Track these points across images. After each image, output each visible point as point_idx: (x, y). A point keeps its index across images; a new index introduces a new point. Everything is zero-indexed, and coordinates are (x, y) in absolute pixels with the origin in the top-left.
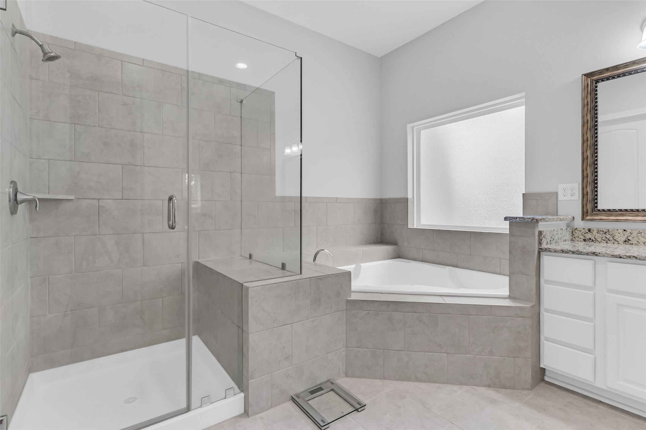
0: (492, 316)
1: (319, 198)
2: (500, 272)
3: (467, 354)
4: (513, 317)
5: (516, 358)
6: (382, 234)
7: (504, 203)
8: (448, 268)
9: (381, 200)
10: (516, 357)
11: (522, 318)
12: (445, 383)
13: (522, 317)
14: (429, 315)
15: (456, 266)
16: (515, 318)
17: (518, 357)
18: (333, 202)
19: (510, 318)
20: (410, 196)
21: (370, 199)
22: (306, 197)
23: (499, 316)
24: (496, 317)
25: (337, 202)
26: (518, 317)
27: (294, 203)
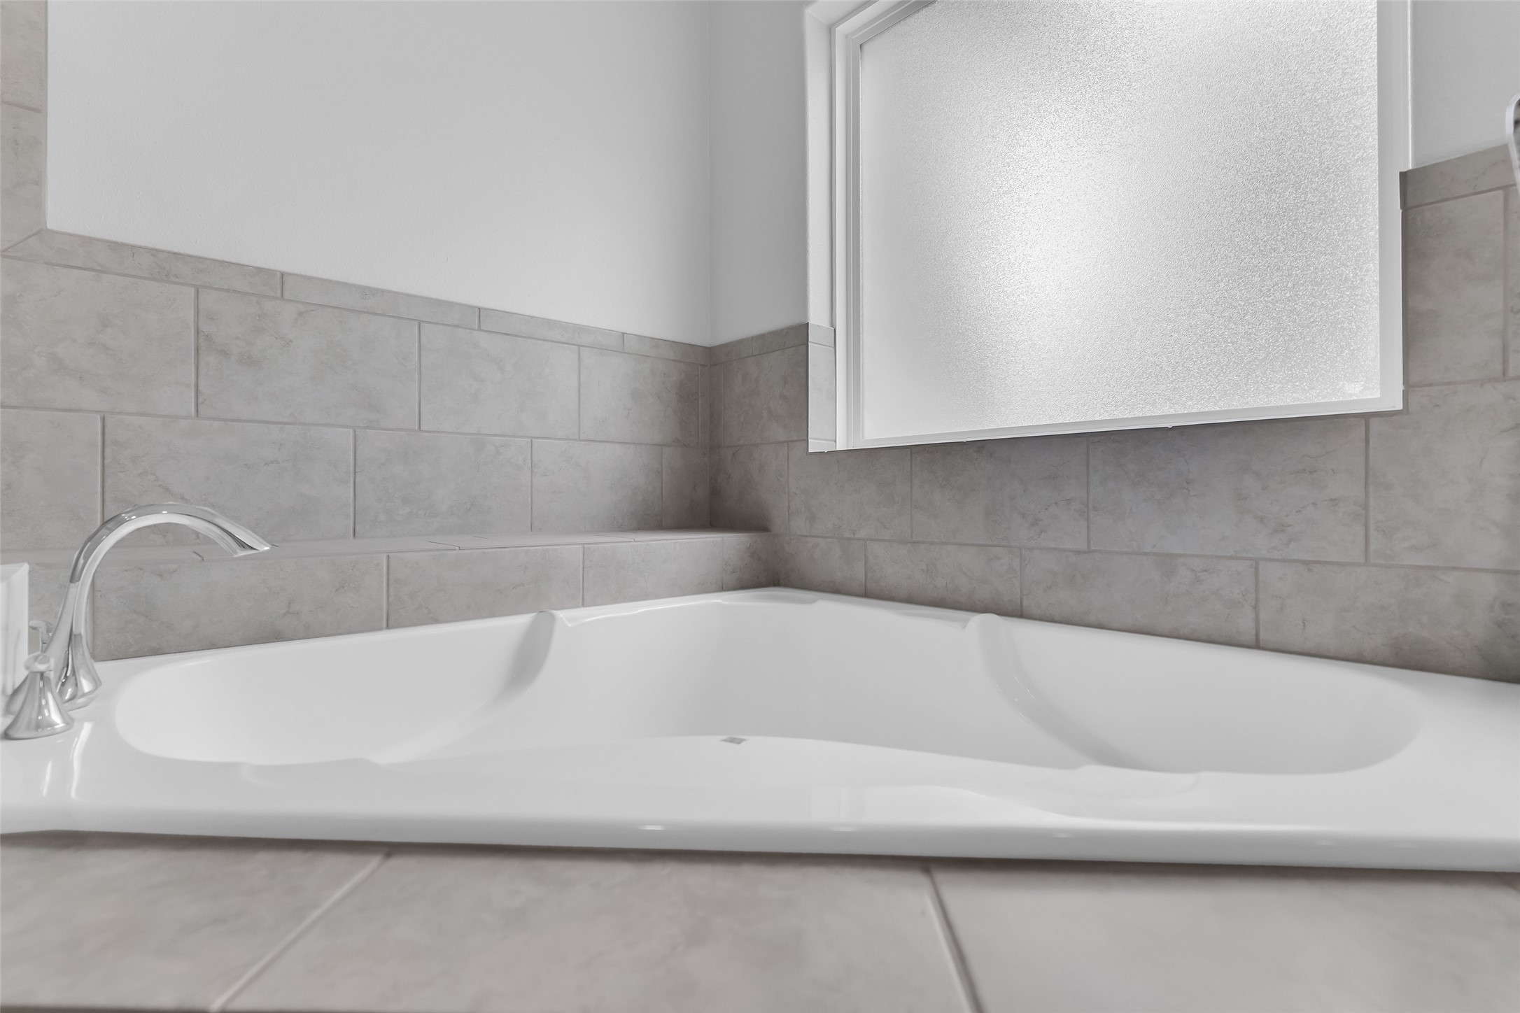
1: (367, 292)
2: (1257, 635)
6: (715, 492)
7: (1256, 279)
8: (977, 620)
9: (710, 352)
15: (1019, 613)
18: (457, 326)
20: (817, 316)
21: (656, 342)
22: (282, 274)
25: (480, 329)
27: (192, 291)
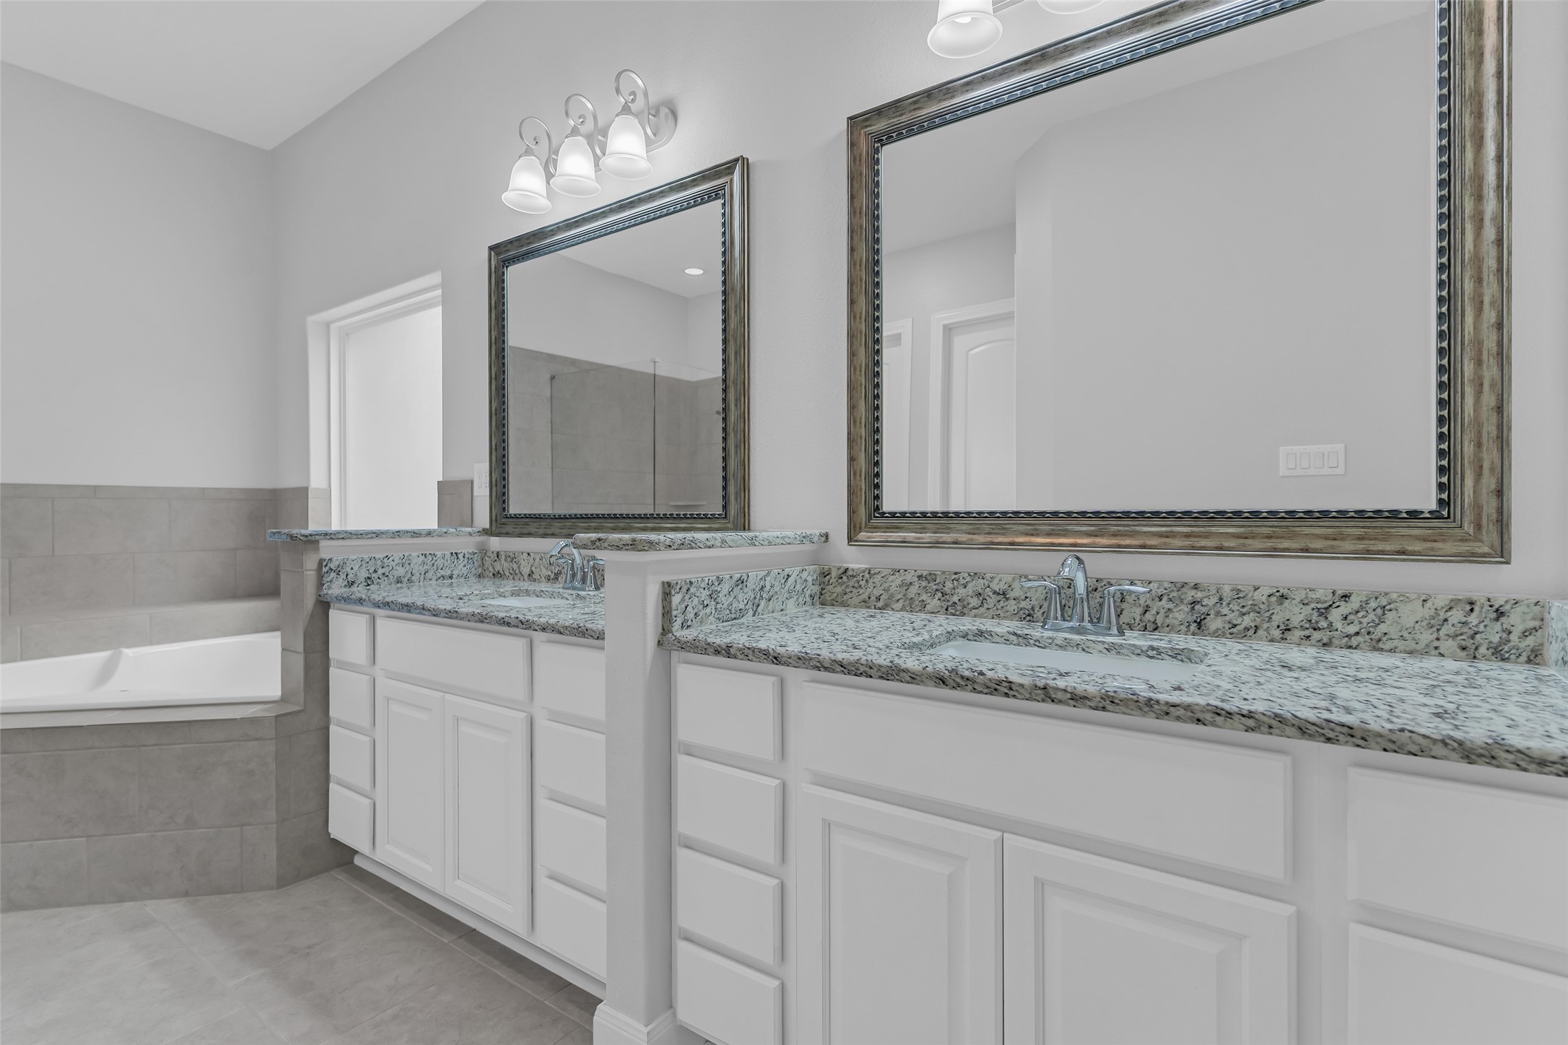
0: (192, 743)
3: (136, 833)
4: (238, 740)
5: (245, 827)
10: (244, 825)
11: (256, 742)
12: (83, 904)
13: (257, 739)
14: (43, 755)
16: (242, 743)
17: (250, 824)
19: (231, 743)
23: (207, 743)
24: (202, 745)
26: (248, 740)
